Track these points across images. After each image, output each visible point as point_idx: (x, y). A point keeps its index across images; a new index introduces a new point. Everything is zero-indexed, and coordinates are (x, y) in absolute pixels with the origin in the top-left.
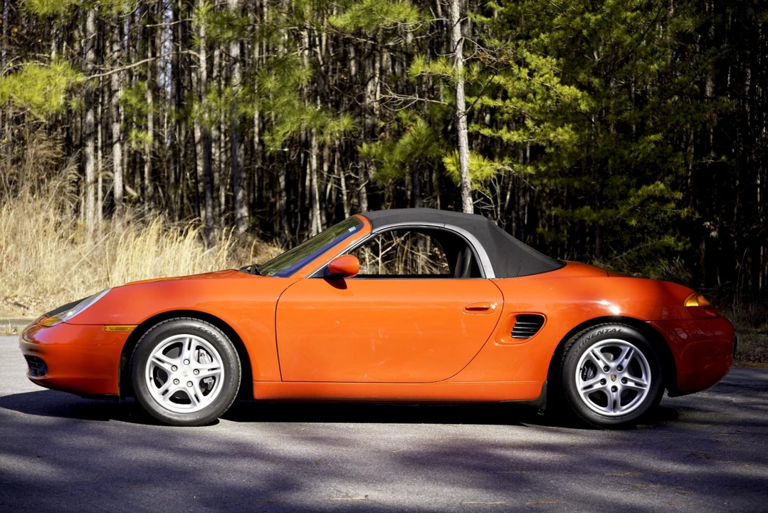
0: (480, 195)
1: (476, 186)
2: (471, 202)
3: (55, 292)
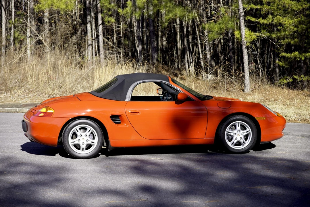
0: (250, 48)
1: (249, 44)
2: (247, 51)
3: (71, 91)
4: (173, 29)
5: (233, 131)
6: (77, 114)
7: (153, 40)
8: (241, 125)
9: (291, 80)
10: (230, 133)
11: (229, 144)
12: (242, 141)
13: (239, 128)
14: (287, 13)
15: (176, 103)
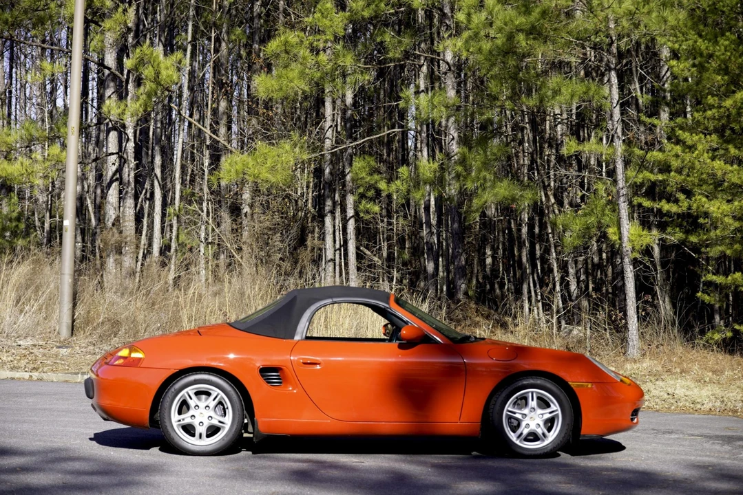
0: (641, 263)
1: (637, 255)
2: (632, 269)
4: (507, 232)
5: (520, 409)
6: (190, 363)
7: (458, 252)
8: (539, 398)
9: (729, 334)
10: (515, 413)
11: (513, 437)
12: (539, 431)
13: (533, 403)
14: (721, 190)
15: (401, 347)
